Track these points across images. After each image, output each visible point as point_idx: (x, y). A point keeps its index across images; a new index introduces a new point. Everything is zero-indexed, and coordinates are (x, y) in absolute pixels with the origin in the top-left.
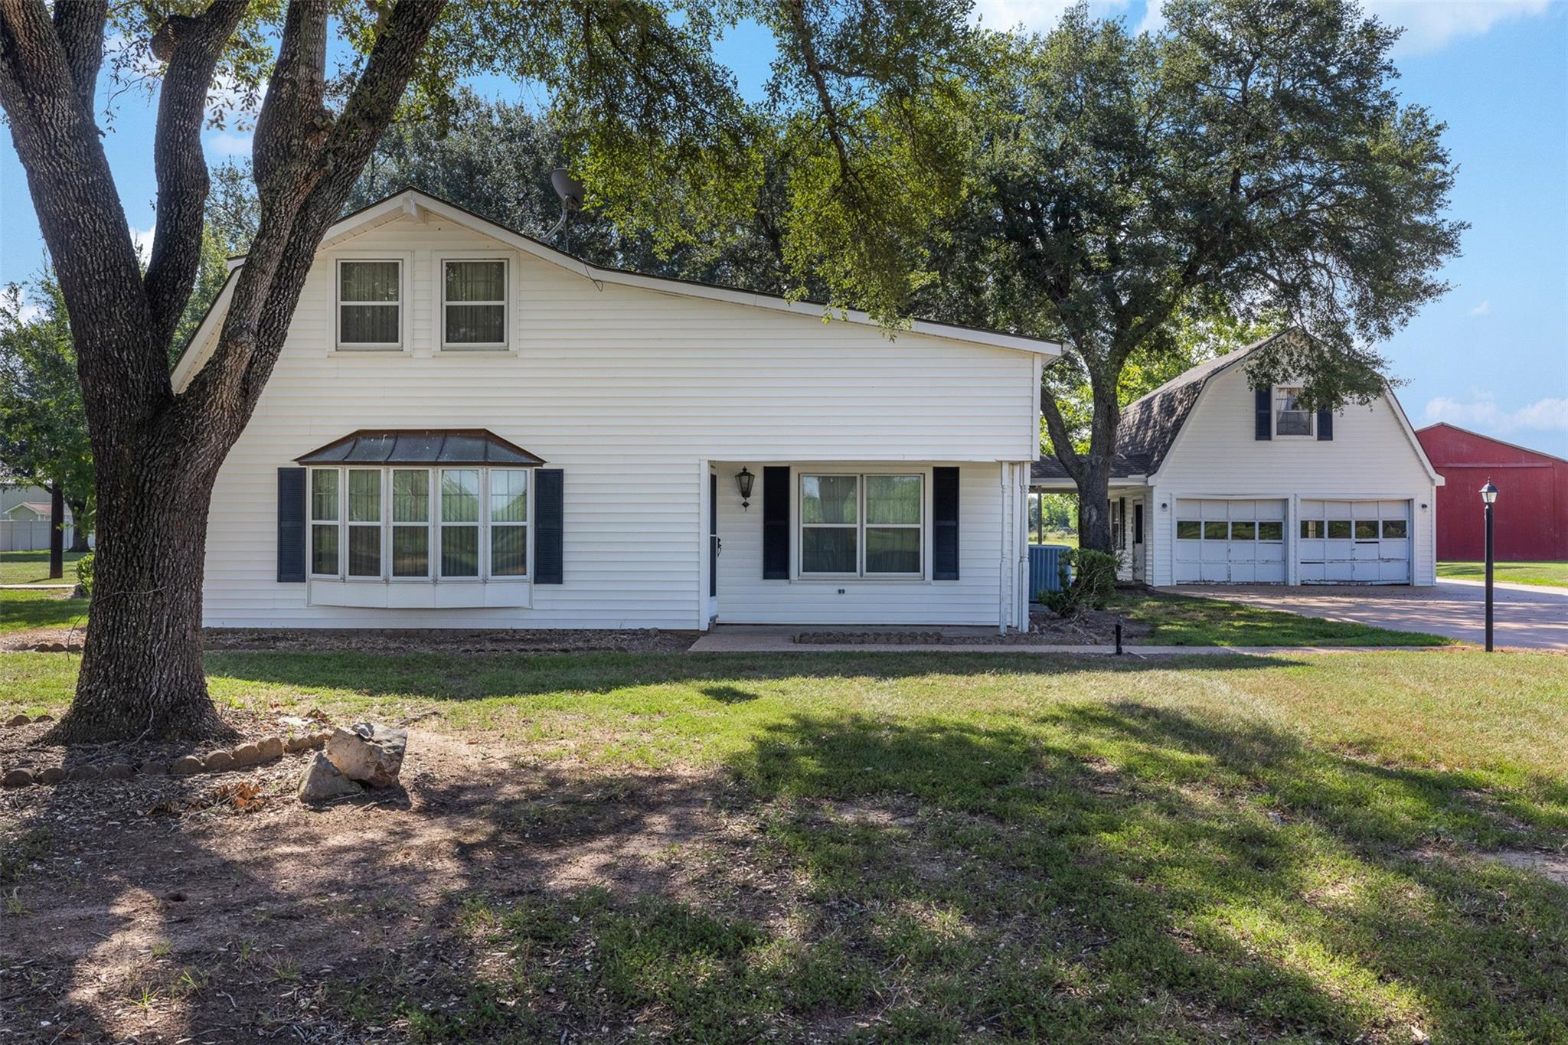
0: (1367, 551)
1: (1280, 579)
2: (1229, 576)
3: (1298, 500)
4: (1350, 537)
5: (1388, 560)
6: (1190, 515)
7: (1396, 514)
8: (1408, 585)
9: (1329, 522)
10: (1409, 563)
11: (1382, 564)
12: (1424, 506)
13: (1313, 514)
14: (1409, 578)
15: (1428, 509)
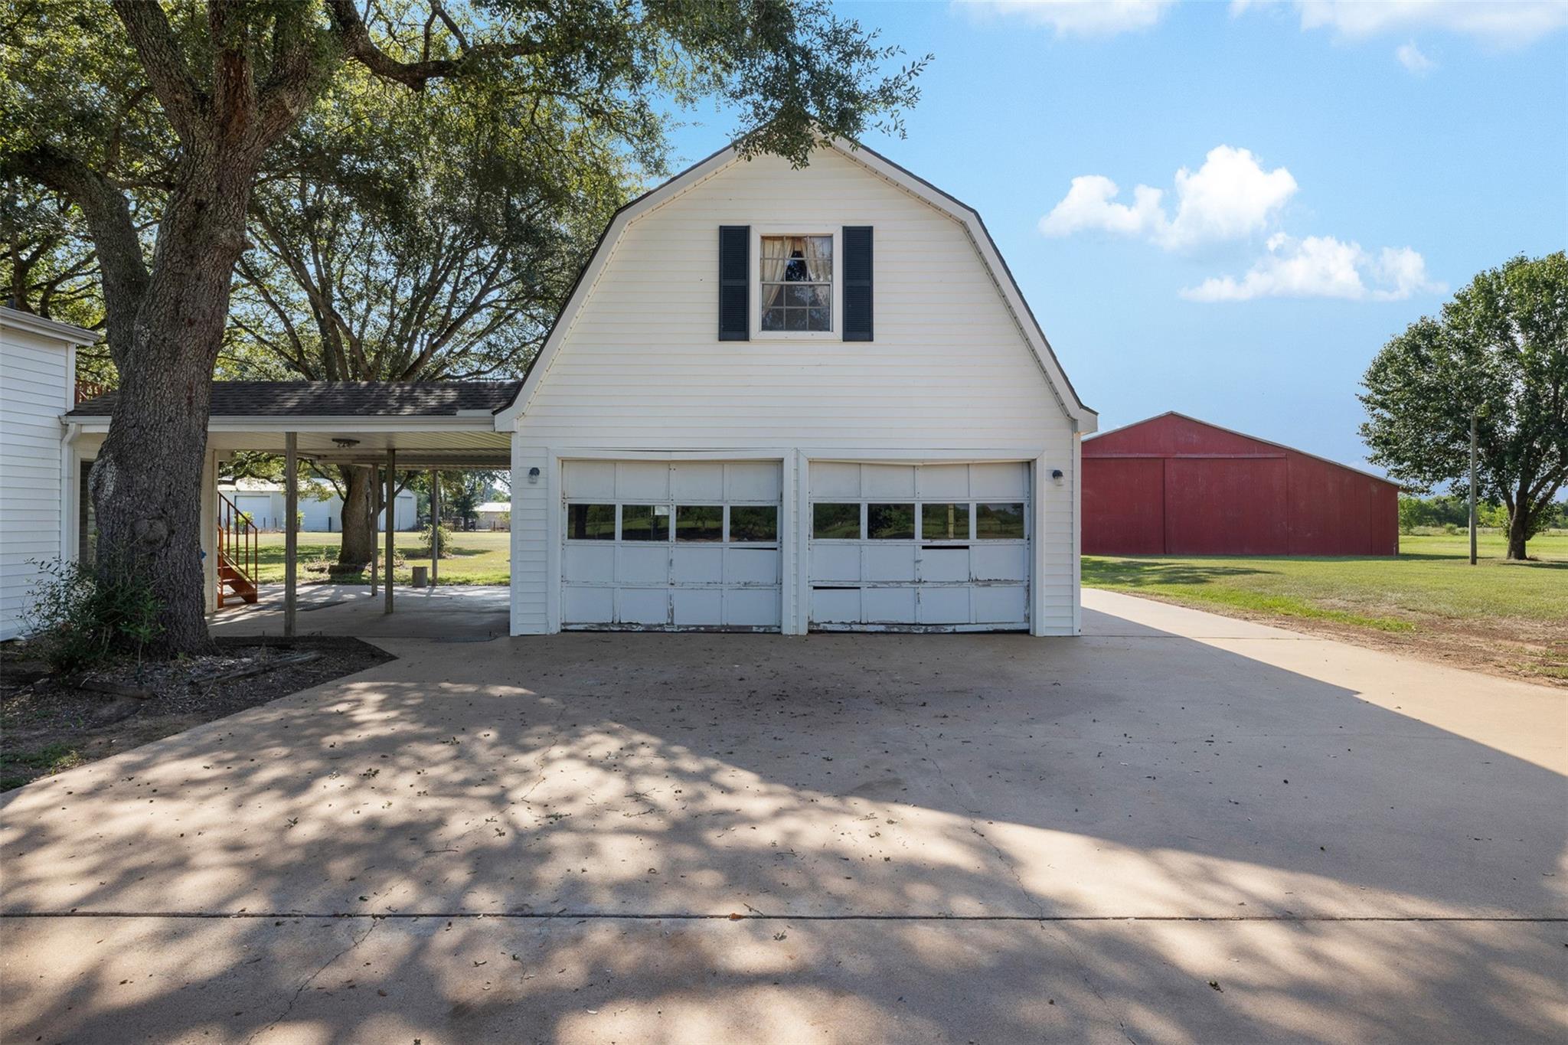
0: (942, 564)
1: (769, 620)
2: (671, 613)
3: (804, 465)
4: (911, 536)
5: (988, 583)
6: (593, 492)
7: (1001, 491)
8: (1026, 632)
9: (870, 506)
10: (1028, 589)
11: (977, 591)
12: (1057, 474)
13: (838, 490)
14: (1028, 618)
15: (1065, 480)
